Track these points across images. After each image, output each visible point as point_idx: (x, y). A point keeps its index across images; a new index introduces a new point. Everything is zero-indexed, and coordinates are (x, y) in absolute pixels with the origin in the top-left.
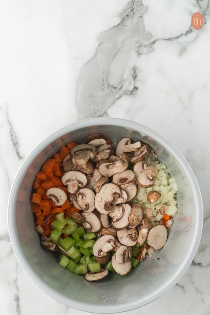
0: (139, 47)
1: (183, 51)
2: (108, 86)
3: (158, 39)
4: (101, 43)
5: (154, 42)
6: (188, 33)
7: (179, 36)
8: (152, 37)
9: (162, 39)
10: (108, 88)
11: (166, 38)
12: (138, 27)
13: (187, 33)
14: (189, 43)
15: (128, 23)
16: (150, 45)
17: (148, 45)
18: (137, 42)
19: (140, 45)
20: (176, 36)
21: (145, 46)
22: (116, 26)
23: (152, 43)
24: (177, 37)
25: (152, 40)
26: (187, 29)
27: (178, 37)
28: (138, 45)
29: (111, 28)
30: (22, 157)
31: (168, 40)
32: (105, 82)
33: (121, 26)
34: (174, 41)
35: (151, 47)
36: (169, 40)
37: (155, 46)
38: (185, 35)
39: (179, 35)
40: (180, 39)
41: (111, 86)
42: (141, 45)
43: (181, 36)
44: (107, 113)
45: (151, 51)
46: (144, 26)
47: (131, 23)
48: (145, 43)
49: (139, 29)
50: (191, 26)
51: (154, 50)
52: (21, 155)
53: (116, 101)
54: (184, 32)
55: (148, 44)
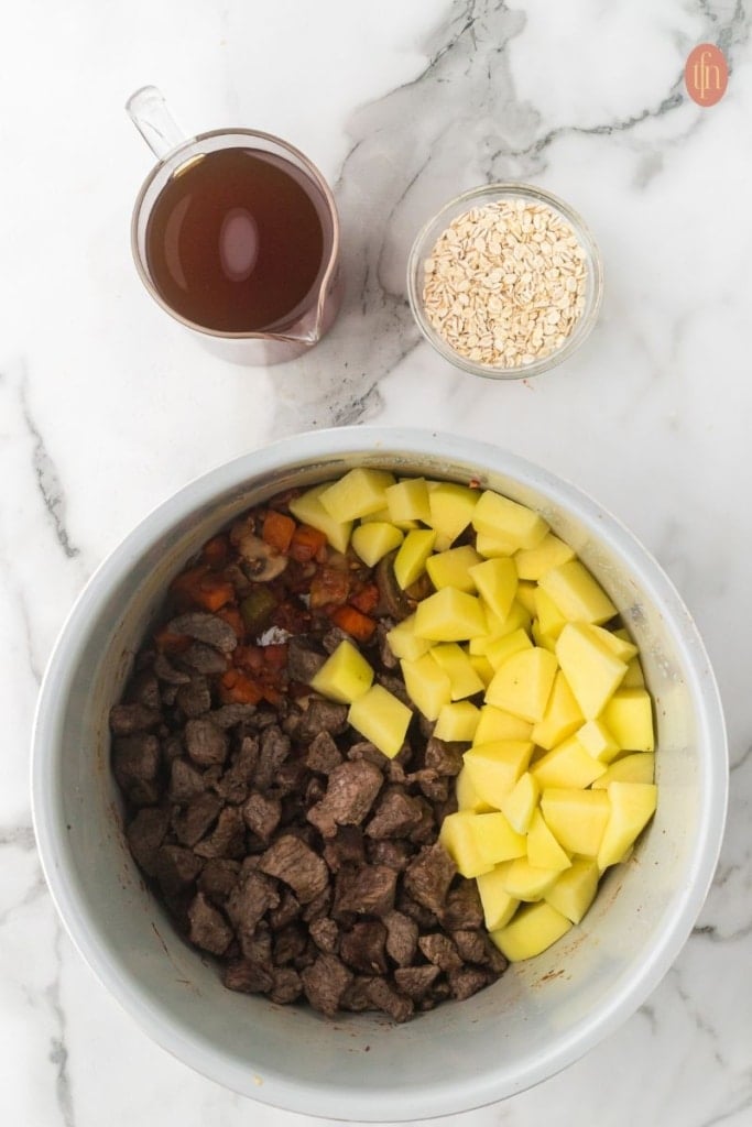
0: (493, 159)
1: (649, 171)
2: (384, 298)
3: (561, 129)
4: (357, 145)
5: (547, 141)
6: (668, 108)
7: (636, 118)
8: (538, 123)
9: (575, 129)
10: (385, 304)
11: (590, 125)
12: (489, 88)
13: (665, 107)
14: (672, 142)
15: (455, 72)
16: (533, 150)
17: (525, 152)
18: (487, 141)
19: (496, 151)
20: (624, 118)
21: (515, 154)
22: (411, 84)
23: (539, 142)
24: (627, 121)
25: (541, 133)
26: (664, 94)
27: (633, 122)
28: (488, 151)
29: (395, 91)
30: (75, 550)
31: (596, 131)
32: (373, 282)
33: (429, 82)
34: (618, 136)
35: (535, 159)
36: (601, 133)
37: (550, 153)
38: (656, 115)
39: (637, 114)
40: (640, 131)
41: (394, 296)
42: (500, 152)
43: (641, 120)
44: (377, 393)
45: (537, 174)
46: (510, 83)
47: (466, 73)
48: (515, 142)
49: (493, 95)
50: (678, 84)
51: (545, 167)
52: (73, 542)
53: (411, 349)
54: (654, 105)
55: (524, 147)
